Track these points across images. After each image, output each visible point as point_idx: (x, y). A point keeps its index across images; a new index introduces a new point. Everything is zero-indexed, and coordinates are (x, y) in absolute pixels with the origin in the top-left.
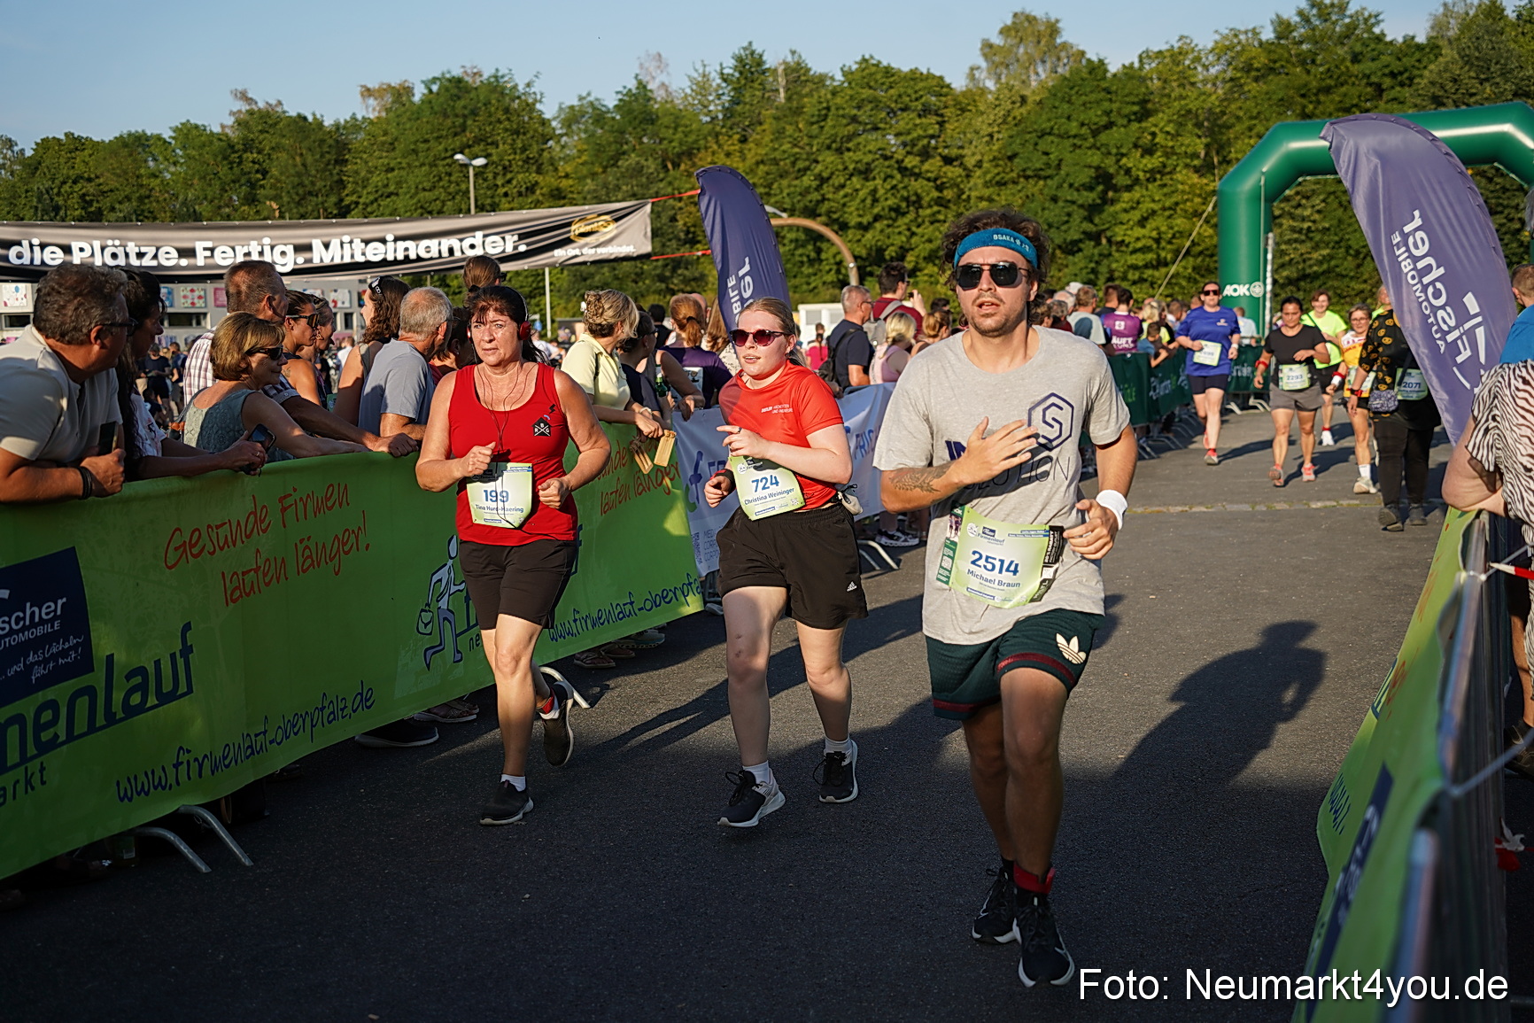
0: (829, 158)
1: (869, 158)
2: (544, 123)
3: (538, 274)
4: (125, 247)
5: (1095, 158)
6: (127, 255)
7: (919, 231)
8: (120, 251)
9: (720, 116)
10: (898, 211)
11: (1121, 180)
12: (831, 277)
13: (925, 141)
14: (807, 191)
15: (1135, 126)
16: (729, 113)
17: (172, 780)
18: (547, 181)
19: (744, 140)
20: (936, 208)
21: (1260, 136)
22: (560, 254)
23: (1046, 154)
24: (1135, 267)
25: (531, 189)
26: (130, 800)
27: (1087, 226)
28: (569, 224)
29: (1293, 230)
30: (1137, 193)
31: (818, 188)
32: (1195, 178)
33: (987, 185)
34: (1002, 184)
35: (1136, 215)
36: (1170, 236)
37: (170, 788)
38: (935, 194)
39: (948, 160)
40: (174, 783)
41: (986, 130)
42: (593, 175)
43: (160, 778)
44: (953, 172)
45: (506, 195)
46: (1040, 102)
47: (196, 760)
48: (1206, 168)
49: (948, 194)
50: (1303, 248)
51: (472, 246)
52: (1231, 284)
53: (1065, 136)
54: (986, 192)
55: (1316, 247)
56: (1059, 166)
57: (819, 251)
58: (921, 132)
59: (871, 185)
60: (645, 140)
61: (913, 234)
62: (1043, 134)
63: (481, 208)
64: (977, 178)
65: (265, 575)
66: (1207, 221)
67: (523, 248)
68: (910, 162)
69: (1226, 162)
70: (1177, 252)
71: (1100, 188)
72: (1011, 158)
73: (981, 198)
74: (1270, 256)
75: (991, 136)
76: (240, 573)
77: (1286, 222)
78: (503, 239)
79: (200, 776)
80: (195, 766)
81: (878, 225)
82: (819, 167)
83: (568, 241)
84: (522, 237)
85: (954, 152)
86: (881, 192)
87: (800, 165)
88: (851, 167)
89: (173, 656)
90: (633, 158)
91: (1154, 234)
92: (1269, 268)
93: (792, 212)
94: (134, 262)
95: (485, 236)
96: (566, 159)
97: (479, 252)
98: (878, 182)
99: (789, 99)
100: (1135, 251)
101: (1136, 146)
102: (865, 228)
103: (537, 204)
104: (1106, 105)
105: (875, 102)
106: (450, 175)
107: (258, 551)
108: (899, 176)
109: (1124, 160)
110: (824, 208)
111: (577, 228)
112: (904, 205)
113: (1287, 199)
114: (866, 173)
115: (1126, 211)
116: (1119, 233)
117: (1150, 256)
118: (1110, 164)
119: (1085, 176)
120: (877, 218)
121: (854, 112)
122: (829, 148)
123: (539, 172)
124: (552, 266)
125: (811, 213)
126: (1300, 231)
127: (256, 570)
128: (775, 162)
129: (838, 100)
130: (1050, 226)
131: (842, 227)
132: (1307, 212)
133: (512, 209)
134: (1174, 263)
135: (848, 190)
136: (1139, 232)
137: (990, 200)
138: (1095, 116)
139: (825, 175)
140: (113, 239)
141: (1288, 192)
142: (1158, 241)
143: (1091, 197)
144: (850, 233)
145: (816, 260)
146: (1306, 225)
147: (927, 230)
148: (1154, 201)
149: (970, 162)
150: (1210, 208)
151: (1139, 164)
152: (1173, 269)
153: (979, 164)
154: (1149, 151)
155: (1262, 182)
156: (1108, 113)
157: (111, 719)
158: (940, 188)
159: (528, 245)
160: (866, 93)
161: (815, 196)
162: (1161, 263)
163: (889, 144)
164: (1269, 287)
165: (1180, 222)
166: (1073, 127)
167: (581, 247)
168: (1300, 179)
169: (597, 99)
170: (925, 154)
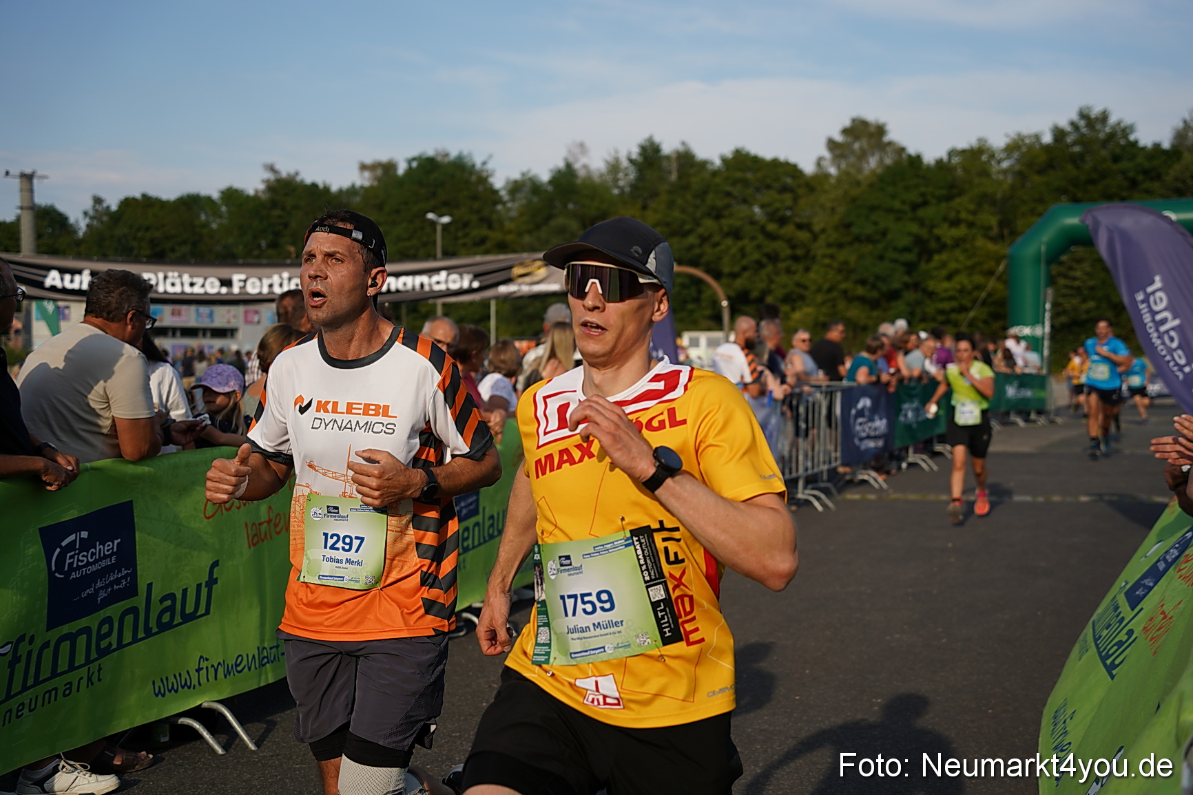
0: (709, 224)
1: (738, 224)
2: (496, 192)
3: (485, 304)
4: (180, 276)
5: (914, 228)
6: (182, 284)
7: (777, 279)
8: (178, 281)
9: (627, 189)
10: (759, 265)
11: (933, 245)
12: (708, 312)
13: (781, 213)
14: (691, 247)
15: (944, 205)
16: (634, 187)
17: (195, 682)
18: (496, 236)
19: (644, 208)
20: (789, 263)
21: (1040, 215)
22: (503, 289)
23: (876, 223)
24: (942, 312)
25: (483, 241)
26: (163, 695)
27: (906, 279)
28: (510, 268)
29: (1066, 287)
30: (944, 256)
31: (701, 245)
32: (991, 246)
33: (829, 245)
34: (840, 246)
35: (944, 272)
36: (969, 287)
37: (194, 688)
38: (788, 252)
39: (800, 227)
40: (197, 684)
41: (829, 205)
42: (530, 232)
43: (186, 680)
44: (803, 236)
45: (464, 245)
46: (871, 186)
47: (213, 666)
48: (1000, 238)
49: (799, 252)
50: (1075, 301)
51: (438, 283)
52: (1018, 325)
53: (891, 210)
54: (829, 251)
55: (1084, 300)
56: (884, 233)
57: (700, 292)
58: (777, 205)
59: (740, 244)
60: (571, 206)
61: (771, 281)
62: (873, 209)
63: (447, 254)
64: (822, 240)
65: (276, 526)
66: (999, 278)
67: (476, 285)
68: (772, 227)
69: (1014, 234)
70: (974, 302)
71: (916, 250)
72: (848, 226)
73: (825, 256)
74: (1048, 306)
75: (833, 209)
76: (257, 523)
77: (1062, 281)
78: (462, 278)
79: (216, 679)
80: (212, 671)
81: (746, 274)
82: (701, 230)
83: (508, 281)
84: (476, 276)
85: (805, 221)
86: (748, 249)
87: (687, 227)
88: (726, 229)
89: (199, 586)
90: (560, 221)
91: (958, 287)
92: (1047, 315)
93: (680, 263)
94: (188, 289)
95: (448, 275)
96: (512, 219)
97: (442, 287)
98: (746, 242)
99: (680, 177)
100: (943, 300)
101: (945, 219)
102: (734, 276)
103: (487, 252)
104: (922, 189)
105: (745, 183)
106: (422, 228)
107: (270, 508)
108: (761, 238)
109: (937, 231)
110: (703, 260)
111: (517, 271)
112: (765, 260)
113: (1061, 263)
114: (736, 234)
115: (936, 269)
116: (931, 285)
117: (954, 304)
118: (924, 233)
119: (905, 241)
120: (745, 269)
121: (728, 188)
122: (708, 215)
123: (490, 227)
124: (497, 298)
125: (694, 263)
126: (1072, 288)
127: (269, 522)
128: (667, 224)
129: (717, 180)
130: (878, 278)
131: (717, 276)
132: (1078, 274)
133: (469, 254)
134: (972, 308)
135: (722, 247)
136: (946, 285)
137: (832, 257)
138: (913, 196)
139: (706, 234)
140: (173, 271)
141: (1064, 258)
142: (962, 291)
143: (910, 257)
144: (725, 280)
145: (697, 300)
146: (1077, 283)
147: (783, 279)
148: (957, 261)
149: (817, 228)
150: (1001, 268)
151: (948, 233)
152: (972, 314)
153: (823, 231)
154: (955, 223)
155: (1043, 248)
156: (923, 195)
157: (149, 633)
158: (793, 247)
159: (480, 282)
160: (739, 175)
161: (697, 251)
162: (963, 309)
163: (754, 214)
164: (1047, 329)
165: (978, 279)
166: (897, 204)
167: (520, 285)
168: (1073, 248)
169: (535, 176)
170: (783, 221)
